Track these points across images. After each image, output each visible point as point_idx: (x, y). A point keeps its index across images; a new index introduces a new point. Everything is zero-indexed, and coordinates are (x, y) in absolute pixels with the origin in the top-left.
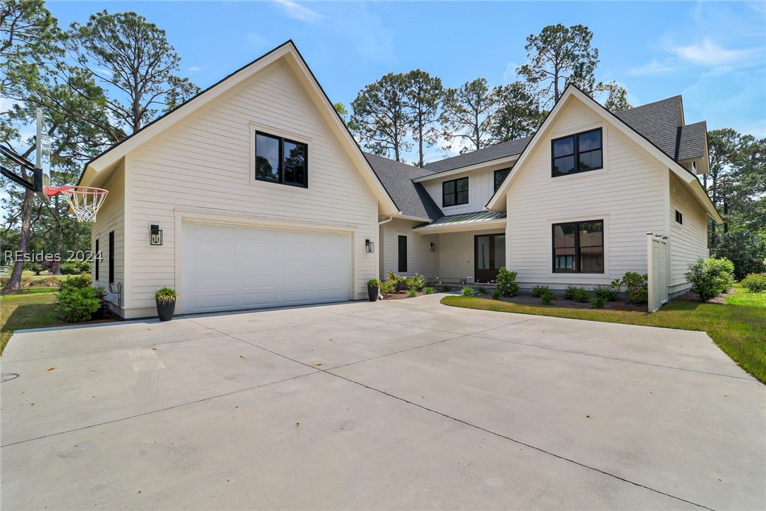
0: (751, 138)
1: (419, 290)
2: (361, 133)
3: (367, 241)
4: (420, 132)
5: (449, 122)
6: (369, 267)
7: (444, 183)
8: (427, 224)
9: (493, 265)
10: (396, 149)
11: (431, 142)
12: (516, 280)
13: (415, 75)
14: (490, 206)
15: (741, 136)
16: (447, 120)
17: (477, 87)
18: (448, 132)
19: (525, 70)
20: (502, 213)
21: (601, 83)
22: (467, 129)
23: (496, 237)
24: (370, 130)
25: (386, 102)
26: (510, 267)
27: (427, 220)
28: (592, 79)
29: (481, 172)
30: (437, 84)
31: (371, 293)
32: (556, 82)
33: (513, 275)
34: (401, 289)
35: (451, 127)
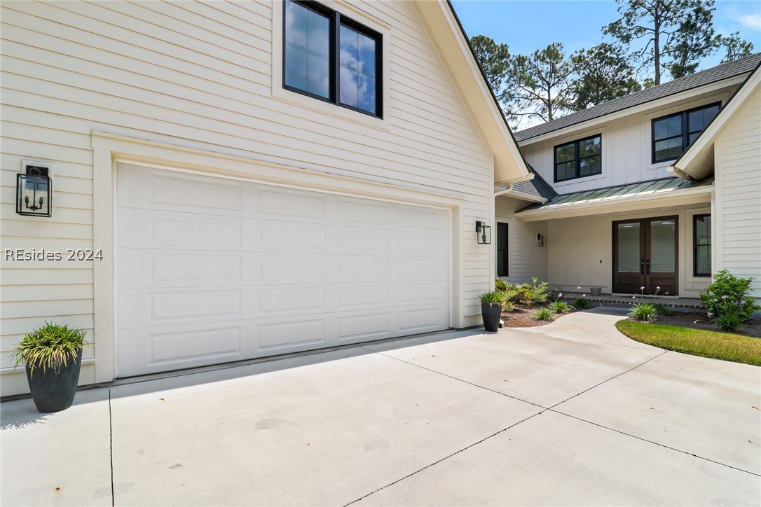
3: (478, 224)
5: (514, 100)
6: (482, 270)
7: (556, 148)
9: (648, 266)
12: (752, 294)
16: (512, 97)
17: (551, 54)
18: (513, 111)
19: (613, 28)
21: (720, 36)
23: (653, 223)
28: (709, 29)
30: (503, 53)
32: (656, 40)
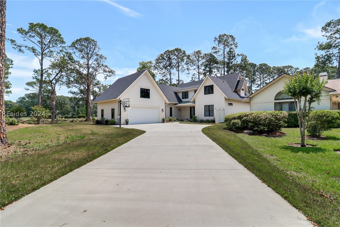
0: (298, 69)
1: (175, 121)
2: (158, 69)
3: (162, 109)
4: (178, 68)
6: (163, 115)
7: (182, 93)
8: (178, 104)
10: (170, 74)
11: (182, 71)
13: (177, 50)
14: (191, 101)
15: (295, 68)
16: (188, 64)
17: (198, 53)
18: (189, 68)
20: (194, 102)
21: (238, 54)
22: (195, 67)
23: (193, 108)
24: (161, 68)
25: (166, 59)
26: (196, 116)
27: (178, 103)
29: (191, 90)
30: (184, 53)
31: (163, 121)
32: (224, 52)
33: (196, 117)
34: (170, 121)
35: (190, 66)
